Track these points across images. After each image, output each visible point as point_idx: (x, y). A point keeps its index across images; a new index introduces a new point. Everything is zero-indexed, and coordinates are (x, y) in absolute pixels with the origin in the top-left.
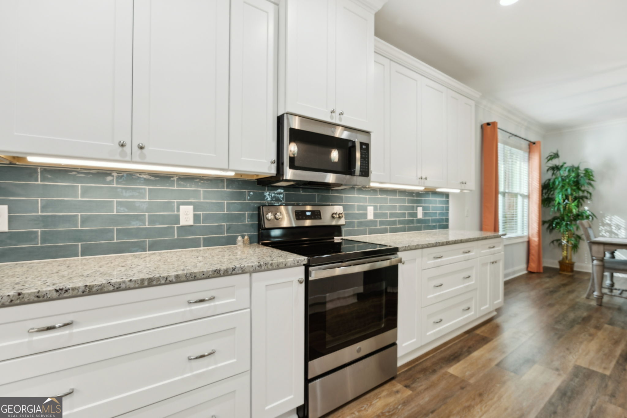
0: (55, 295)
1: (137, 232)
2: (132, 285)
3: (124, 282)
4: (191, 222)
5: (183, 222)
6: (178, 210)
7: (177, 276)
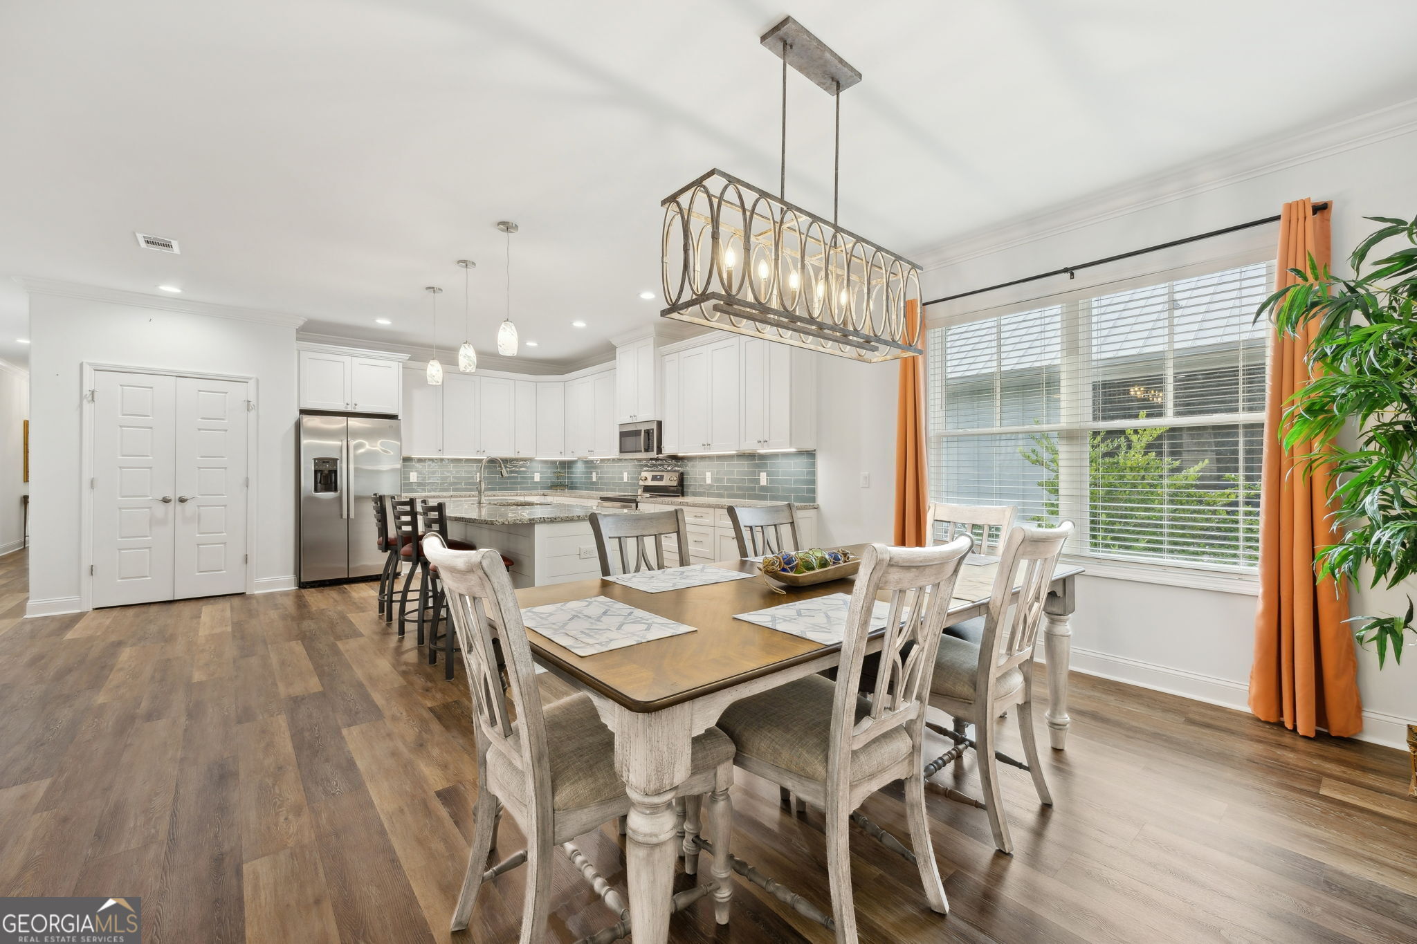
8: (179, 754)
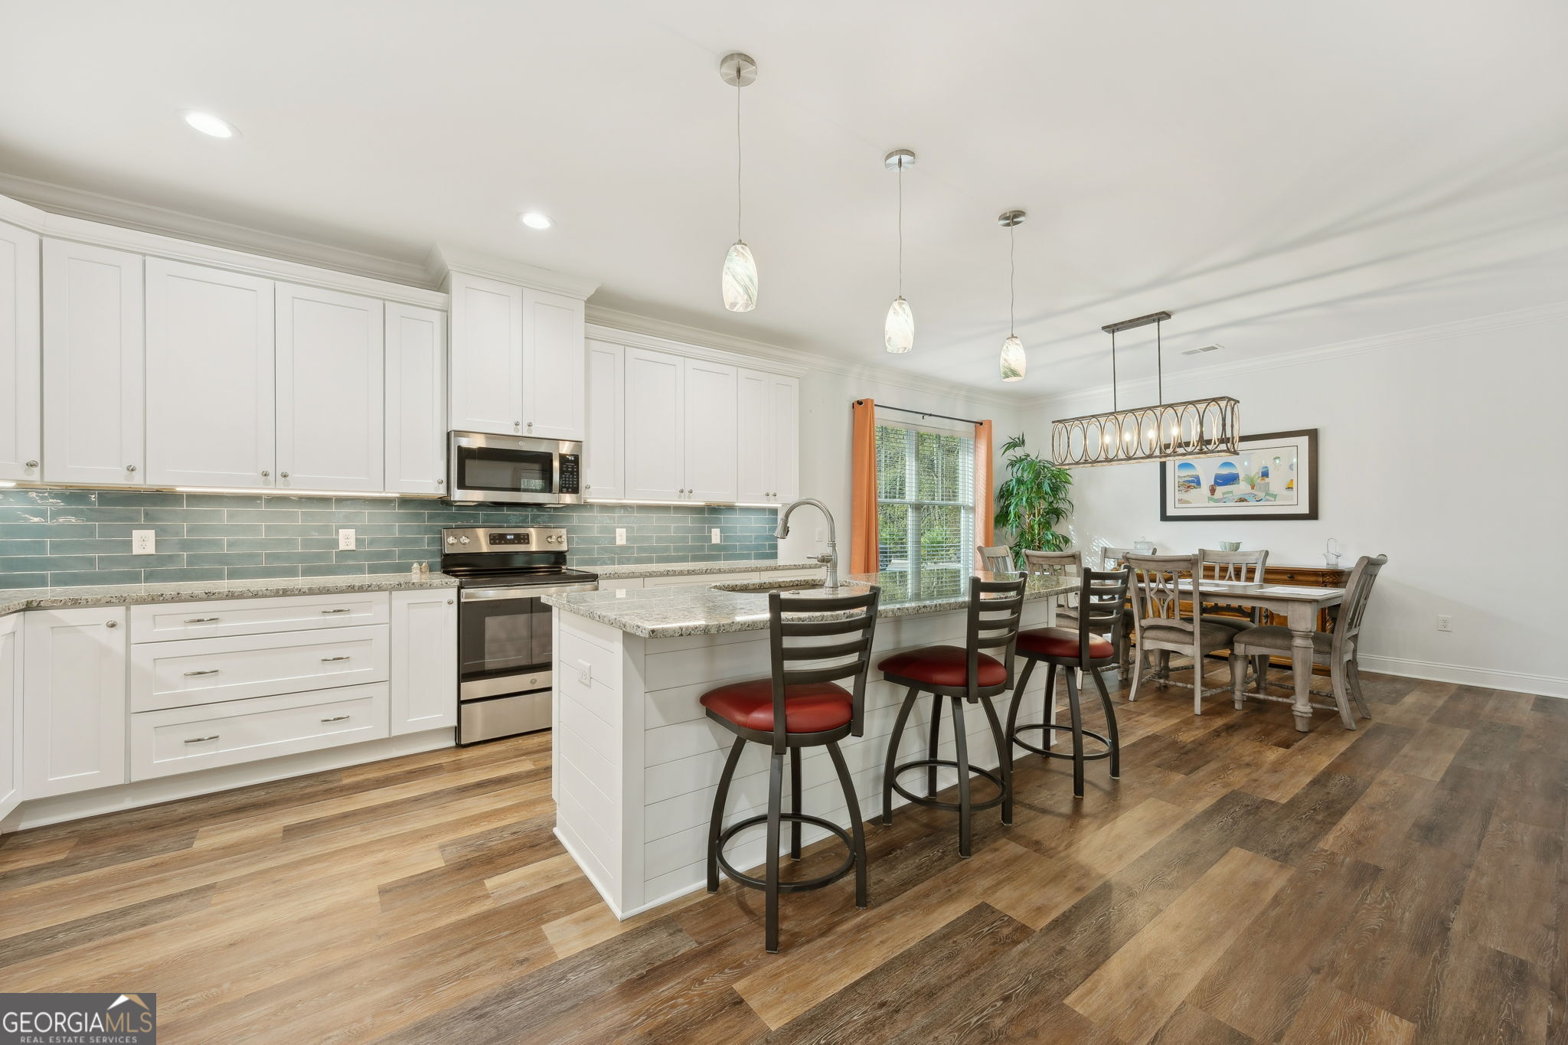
0: (205, 596)
1: (288, 557)
2: (268, 593)
3: (261, 590)
4: (352, 547)
5: (342, 547)
6: (337, 533)
7: (310, 589)
8: (1472, 874)
